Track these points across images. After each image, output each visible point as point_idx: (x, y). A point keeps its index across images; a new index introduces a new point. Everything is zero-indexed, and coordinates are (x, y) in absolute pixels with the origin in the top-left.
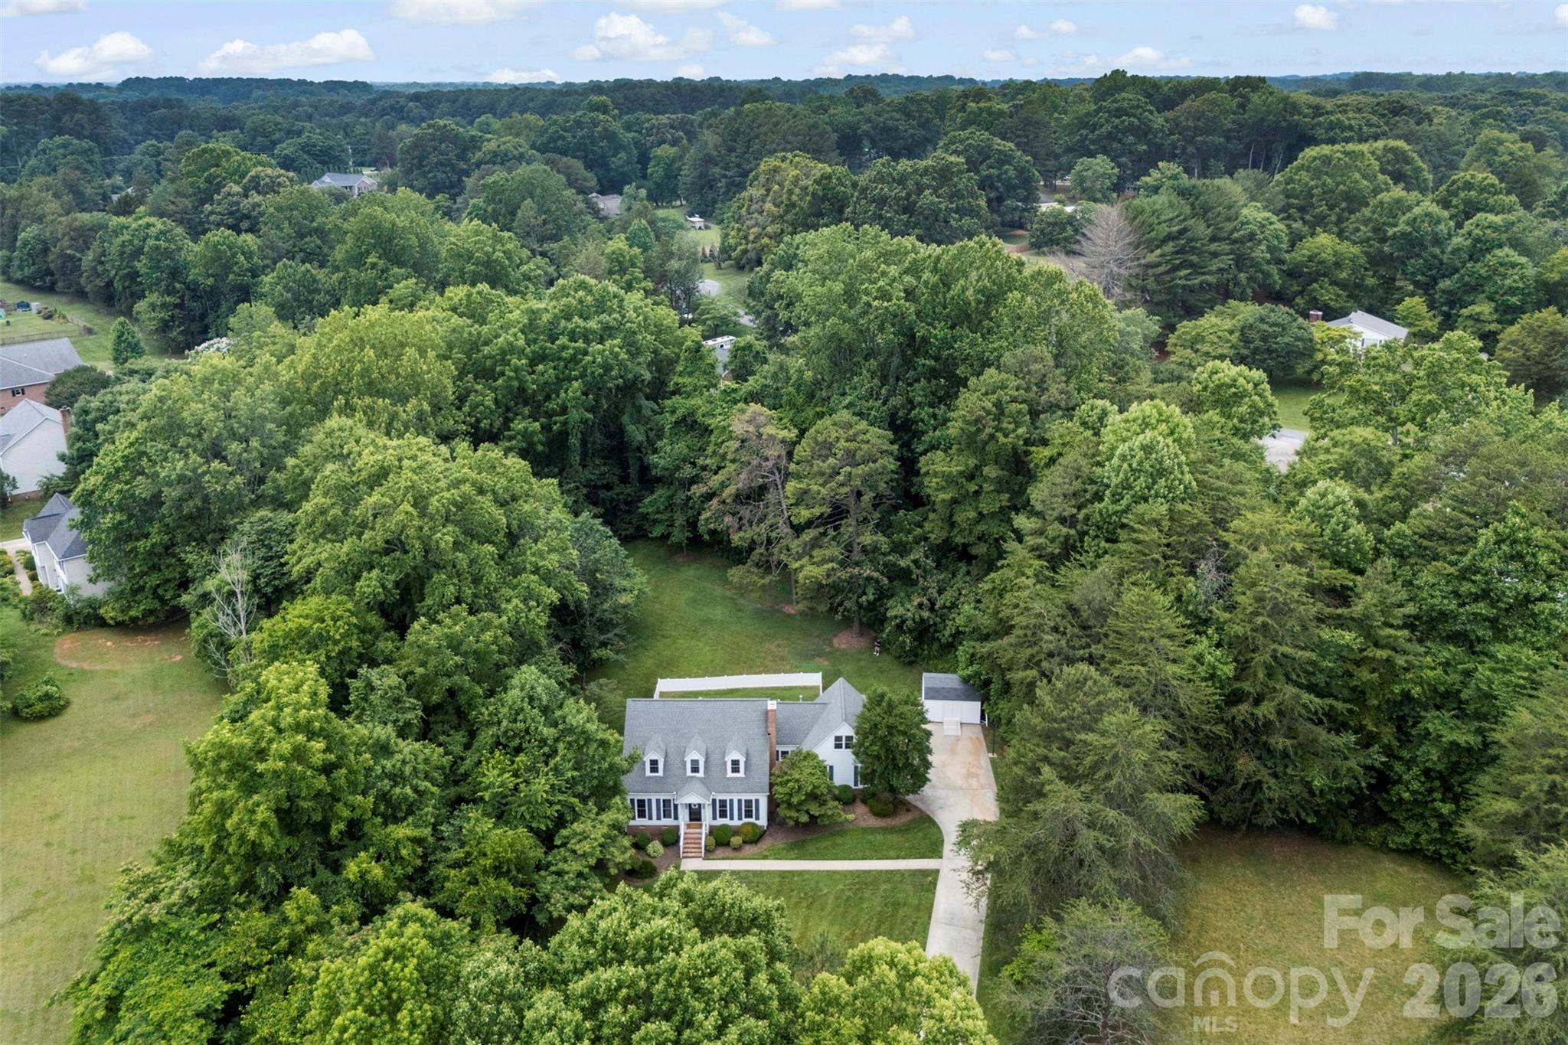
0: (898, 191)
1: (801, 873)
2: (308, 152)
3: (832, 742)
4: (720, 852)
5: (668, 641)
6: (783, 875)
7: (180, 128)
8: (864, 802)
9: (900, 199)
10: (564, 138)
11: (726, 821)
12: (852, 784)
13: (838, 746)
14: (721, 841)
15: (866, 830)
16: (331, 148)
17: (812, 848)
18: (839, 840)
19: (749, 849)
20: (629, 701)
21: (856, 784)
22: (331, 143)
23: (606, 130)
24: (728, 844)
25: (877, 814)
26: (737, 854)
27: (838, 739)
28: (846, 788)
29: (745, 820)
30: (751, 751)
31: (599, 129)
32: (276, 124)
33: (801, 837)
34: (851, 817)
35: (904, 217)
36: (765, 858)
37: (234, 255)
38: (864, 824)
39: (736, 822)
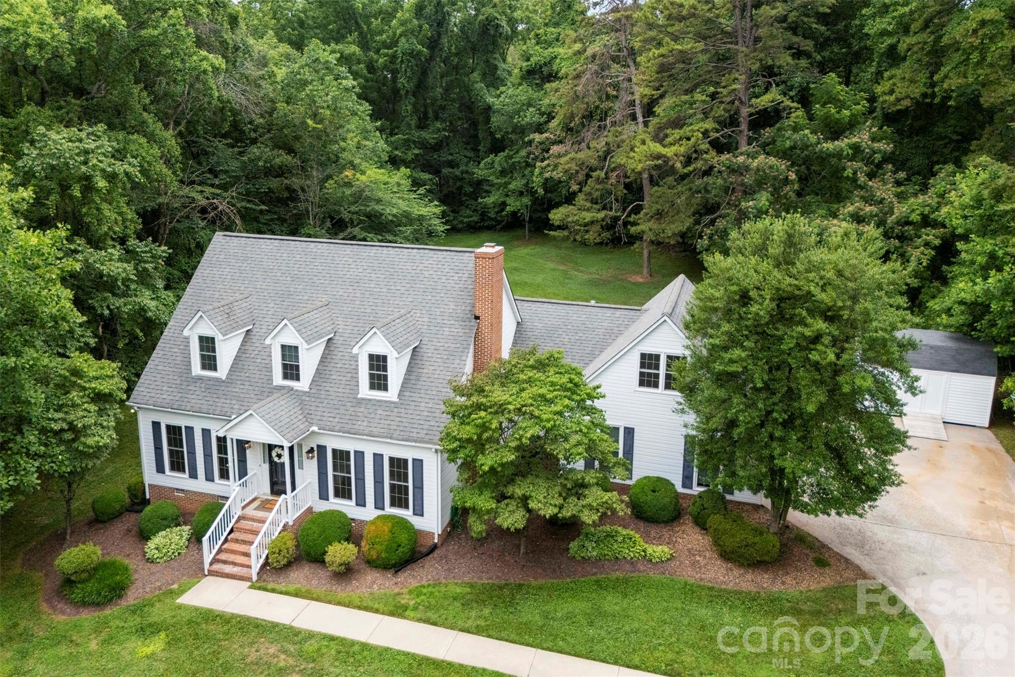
3: (632, 367)
4: (300, 576)
8: (700, 523)
11: (348, 507)
12: (677, 480)
13: (647, 380)
14: (311, 551)
15: (691, 592)
18: (612, 602)
21: (687, 481)
24: (319, 560)
25: (728, 555)
26: (342, 591)
27: (649, 361)
28: (659, 484)
29: (389, 510)
30: (428, 351)
33: (515, 578)
34: (658, 550)
38: (690, 575)
39: (368, 513)
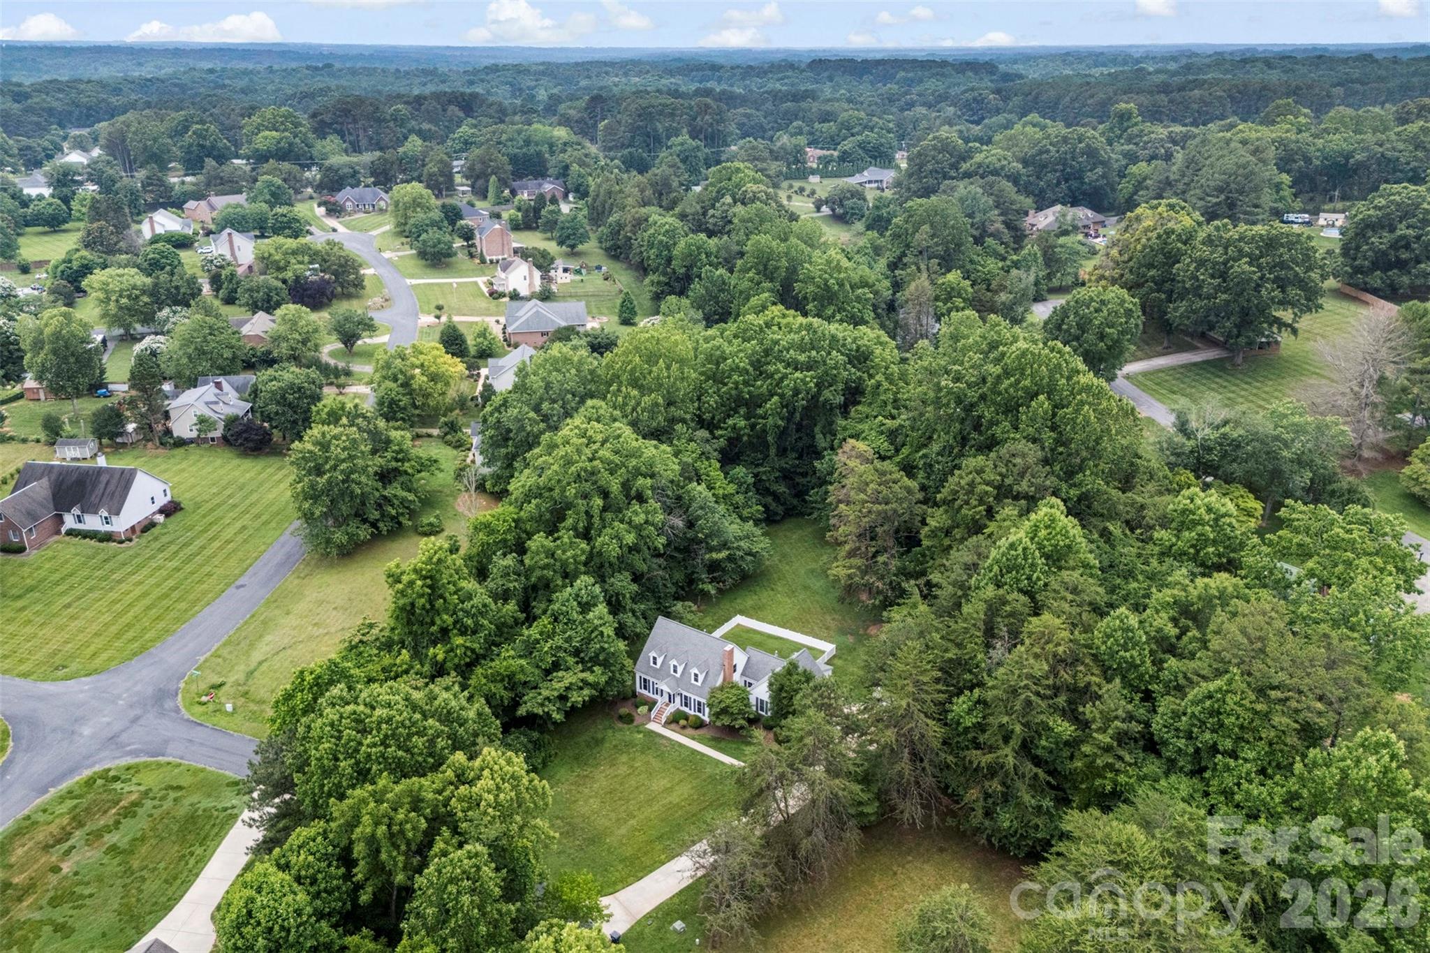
0: (1218, 256)
1: (703, 755)
2: (863, 148)
4: (674, 725)
5: (771, 593)
6: (694, 752)
7: (796, 119)
9: (1217, 263)
10: (1048, 151)
14: (675, 720)
16: (882, 145)
17: (723, 745)
19: (690, 731)
20: (660, 618)
22: (883, 140)
23: (1088, 146)
24: (678, 722)
26: (682, 731)
29: (696, 713)
31: (1082, 145)
32: (859, 119)
35: (1216, 282)
36: (693, 739)
37: (699, 254)
39: (691, 712)
